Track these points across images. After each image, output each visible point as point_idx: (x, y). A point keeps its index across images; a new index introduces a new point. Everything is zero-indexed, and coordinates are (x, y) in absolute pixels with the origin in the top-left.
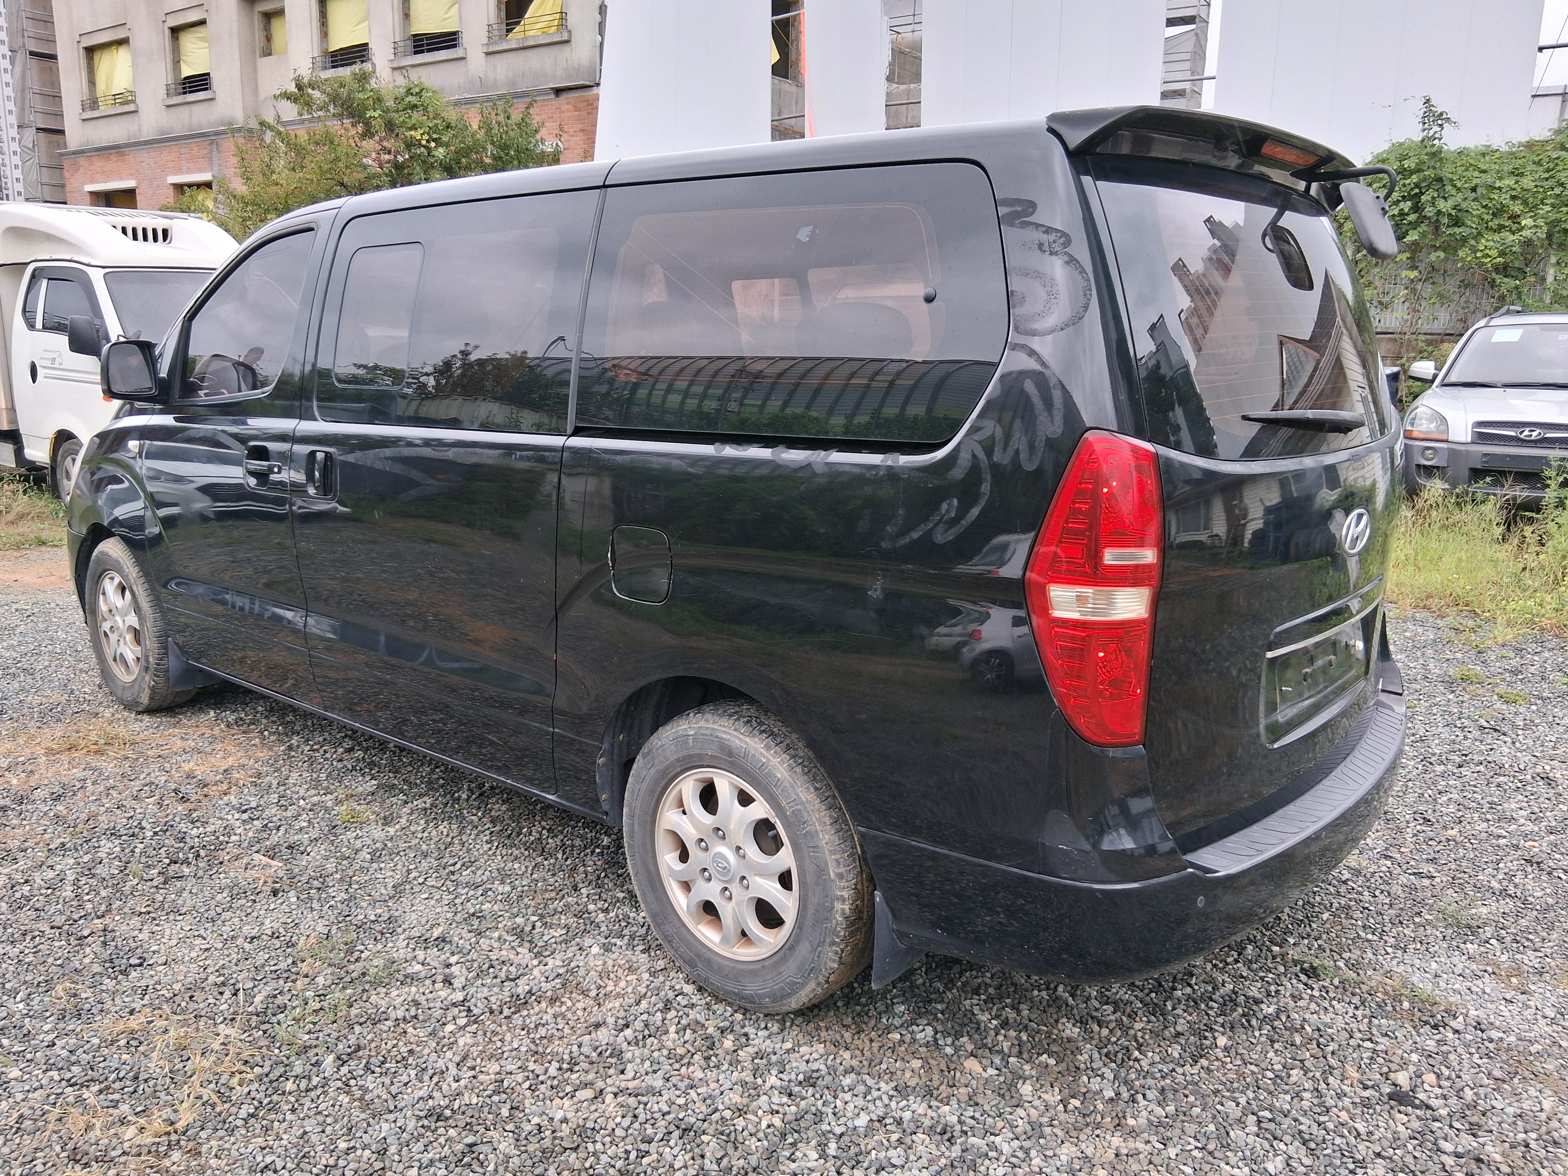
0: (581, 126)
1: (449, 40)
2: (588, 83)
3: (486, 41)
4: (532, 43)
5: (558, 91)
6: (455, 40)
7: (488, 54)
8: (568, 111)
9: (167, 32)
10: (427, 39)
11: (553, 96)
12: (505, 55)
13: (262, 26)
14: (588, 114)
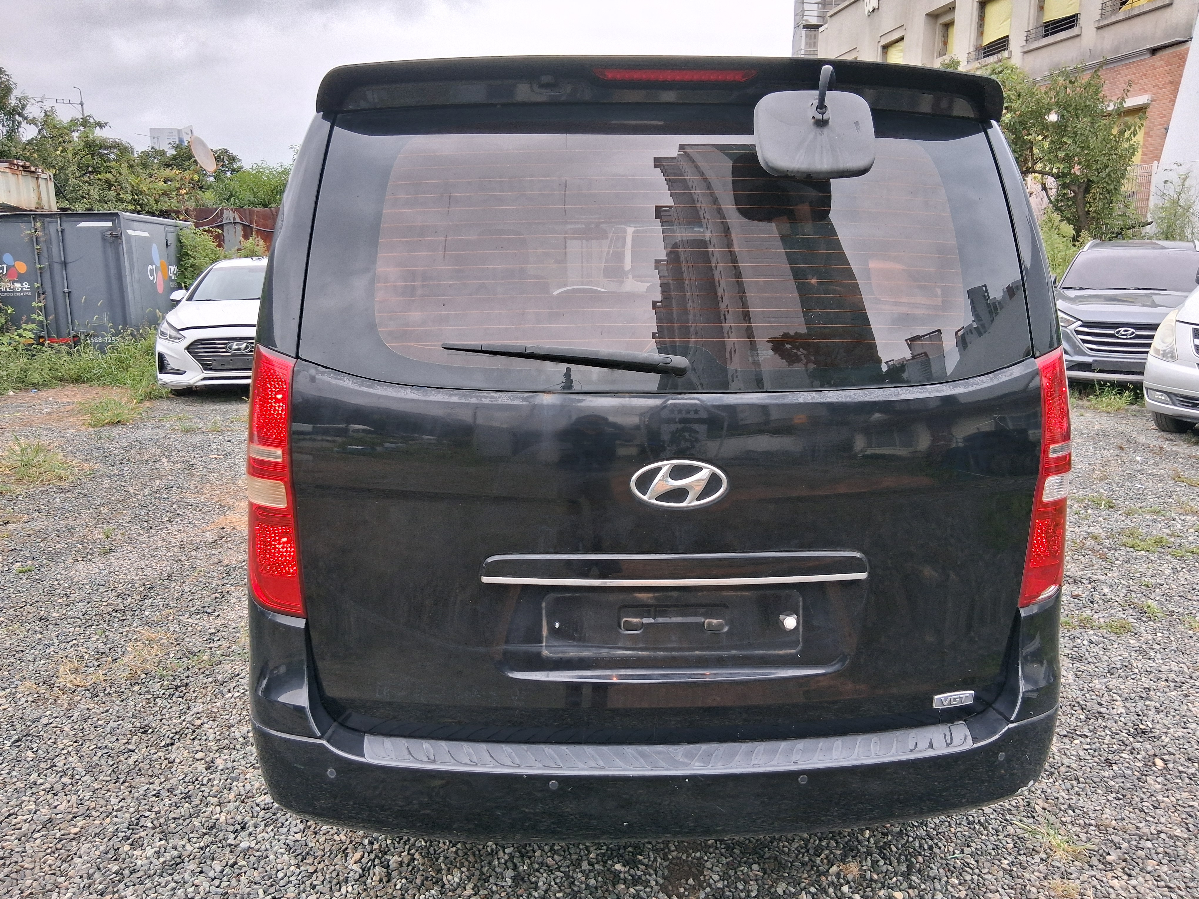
0: (1170, 79)
1: (1070, 22)
2: (1182, 39)
3: (1099, 17)
4: (1137, 12)
5: (1154, 51)
6: (1074, 21)
7: (1099, 28)
8: (1161, 67)
9: (880, 49)
10: (1052, 24)
11: (1148, 56)
12: (1113, 27)
13: (941, 35)
14: (1179, 67)
